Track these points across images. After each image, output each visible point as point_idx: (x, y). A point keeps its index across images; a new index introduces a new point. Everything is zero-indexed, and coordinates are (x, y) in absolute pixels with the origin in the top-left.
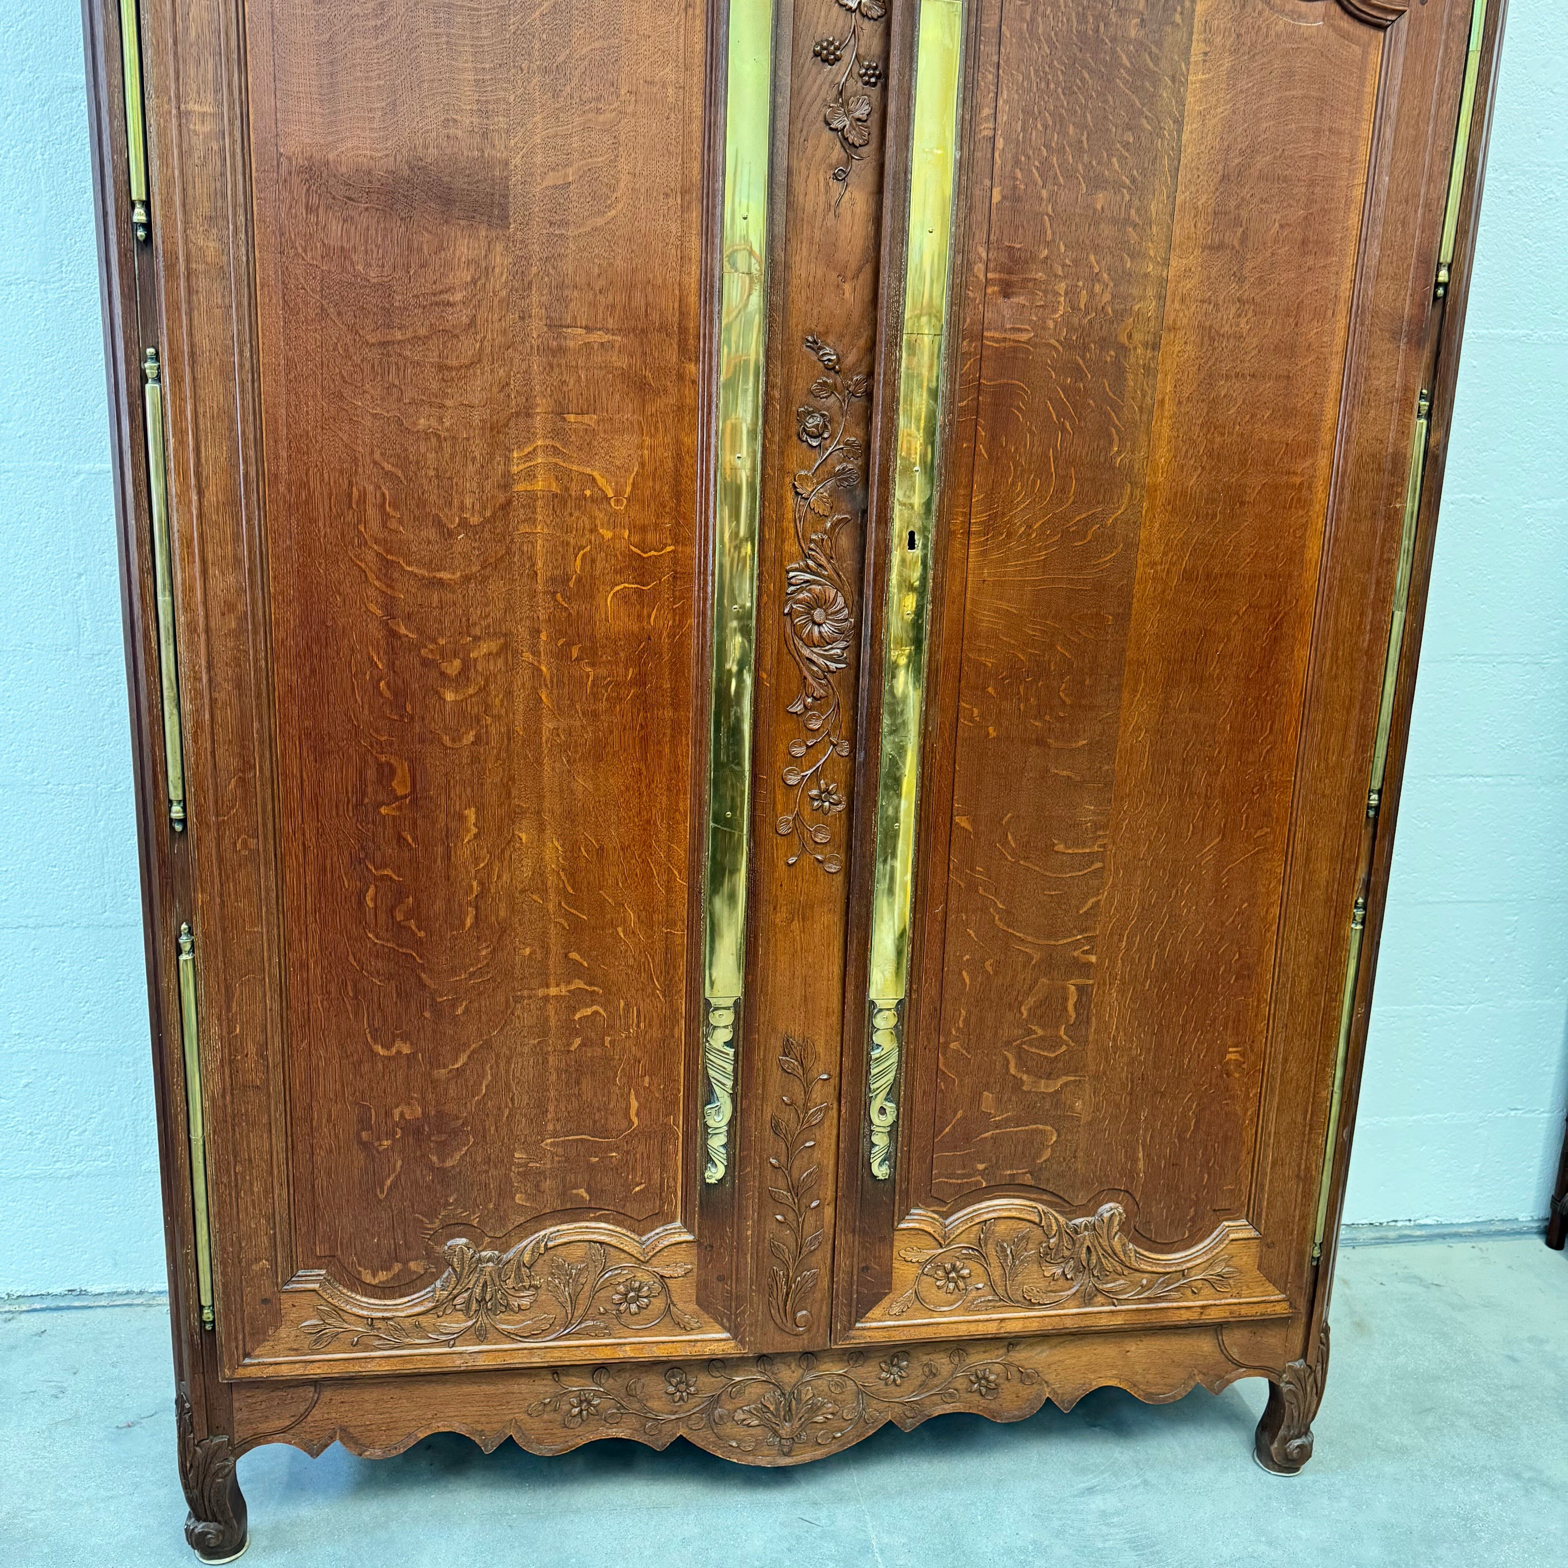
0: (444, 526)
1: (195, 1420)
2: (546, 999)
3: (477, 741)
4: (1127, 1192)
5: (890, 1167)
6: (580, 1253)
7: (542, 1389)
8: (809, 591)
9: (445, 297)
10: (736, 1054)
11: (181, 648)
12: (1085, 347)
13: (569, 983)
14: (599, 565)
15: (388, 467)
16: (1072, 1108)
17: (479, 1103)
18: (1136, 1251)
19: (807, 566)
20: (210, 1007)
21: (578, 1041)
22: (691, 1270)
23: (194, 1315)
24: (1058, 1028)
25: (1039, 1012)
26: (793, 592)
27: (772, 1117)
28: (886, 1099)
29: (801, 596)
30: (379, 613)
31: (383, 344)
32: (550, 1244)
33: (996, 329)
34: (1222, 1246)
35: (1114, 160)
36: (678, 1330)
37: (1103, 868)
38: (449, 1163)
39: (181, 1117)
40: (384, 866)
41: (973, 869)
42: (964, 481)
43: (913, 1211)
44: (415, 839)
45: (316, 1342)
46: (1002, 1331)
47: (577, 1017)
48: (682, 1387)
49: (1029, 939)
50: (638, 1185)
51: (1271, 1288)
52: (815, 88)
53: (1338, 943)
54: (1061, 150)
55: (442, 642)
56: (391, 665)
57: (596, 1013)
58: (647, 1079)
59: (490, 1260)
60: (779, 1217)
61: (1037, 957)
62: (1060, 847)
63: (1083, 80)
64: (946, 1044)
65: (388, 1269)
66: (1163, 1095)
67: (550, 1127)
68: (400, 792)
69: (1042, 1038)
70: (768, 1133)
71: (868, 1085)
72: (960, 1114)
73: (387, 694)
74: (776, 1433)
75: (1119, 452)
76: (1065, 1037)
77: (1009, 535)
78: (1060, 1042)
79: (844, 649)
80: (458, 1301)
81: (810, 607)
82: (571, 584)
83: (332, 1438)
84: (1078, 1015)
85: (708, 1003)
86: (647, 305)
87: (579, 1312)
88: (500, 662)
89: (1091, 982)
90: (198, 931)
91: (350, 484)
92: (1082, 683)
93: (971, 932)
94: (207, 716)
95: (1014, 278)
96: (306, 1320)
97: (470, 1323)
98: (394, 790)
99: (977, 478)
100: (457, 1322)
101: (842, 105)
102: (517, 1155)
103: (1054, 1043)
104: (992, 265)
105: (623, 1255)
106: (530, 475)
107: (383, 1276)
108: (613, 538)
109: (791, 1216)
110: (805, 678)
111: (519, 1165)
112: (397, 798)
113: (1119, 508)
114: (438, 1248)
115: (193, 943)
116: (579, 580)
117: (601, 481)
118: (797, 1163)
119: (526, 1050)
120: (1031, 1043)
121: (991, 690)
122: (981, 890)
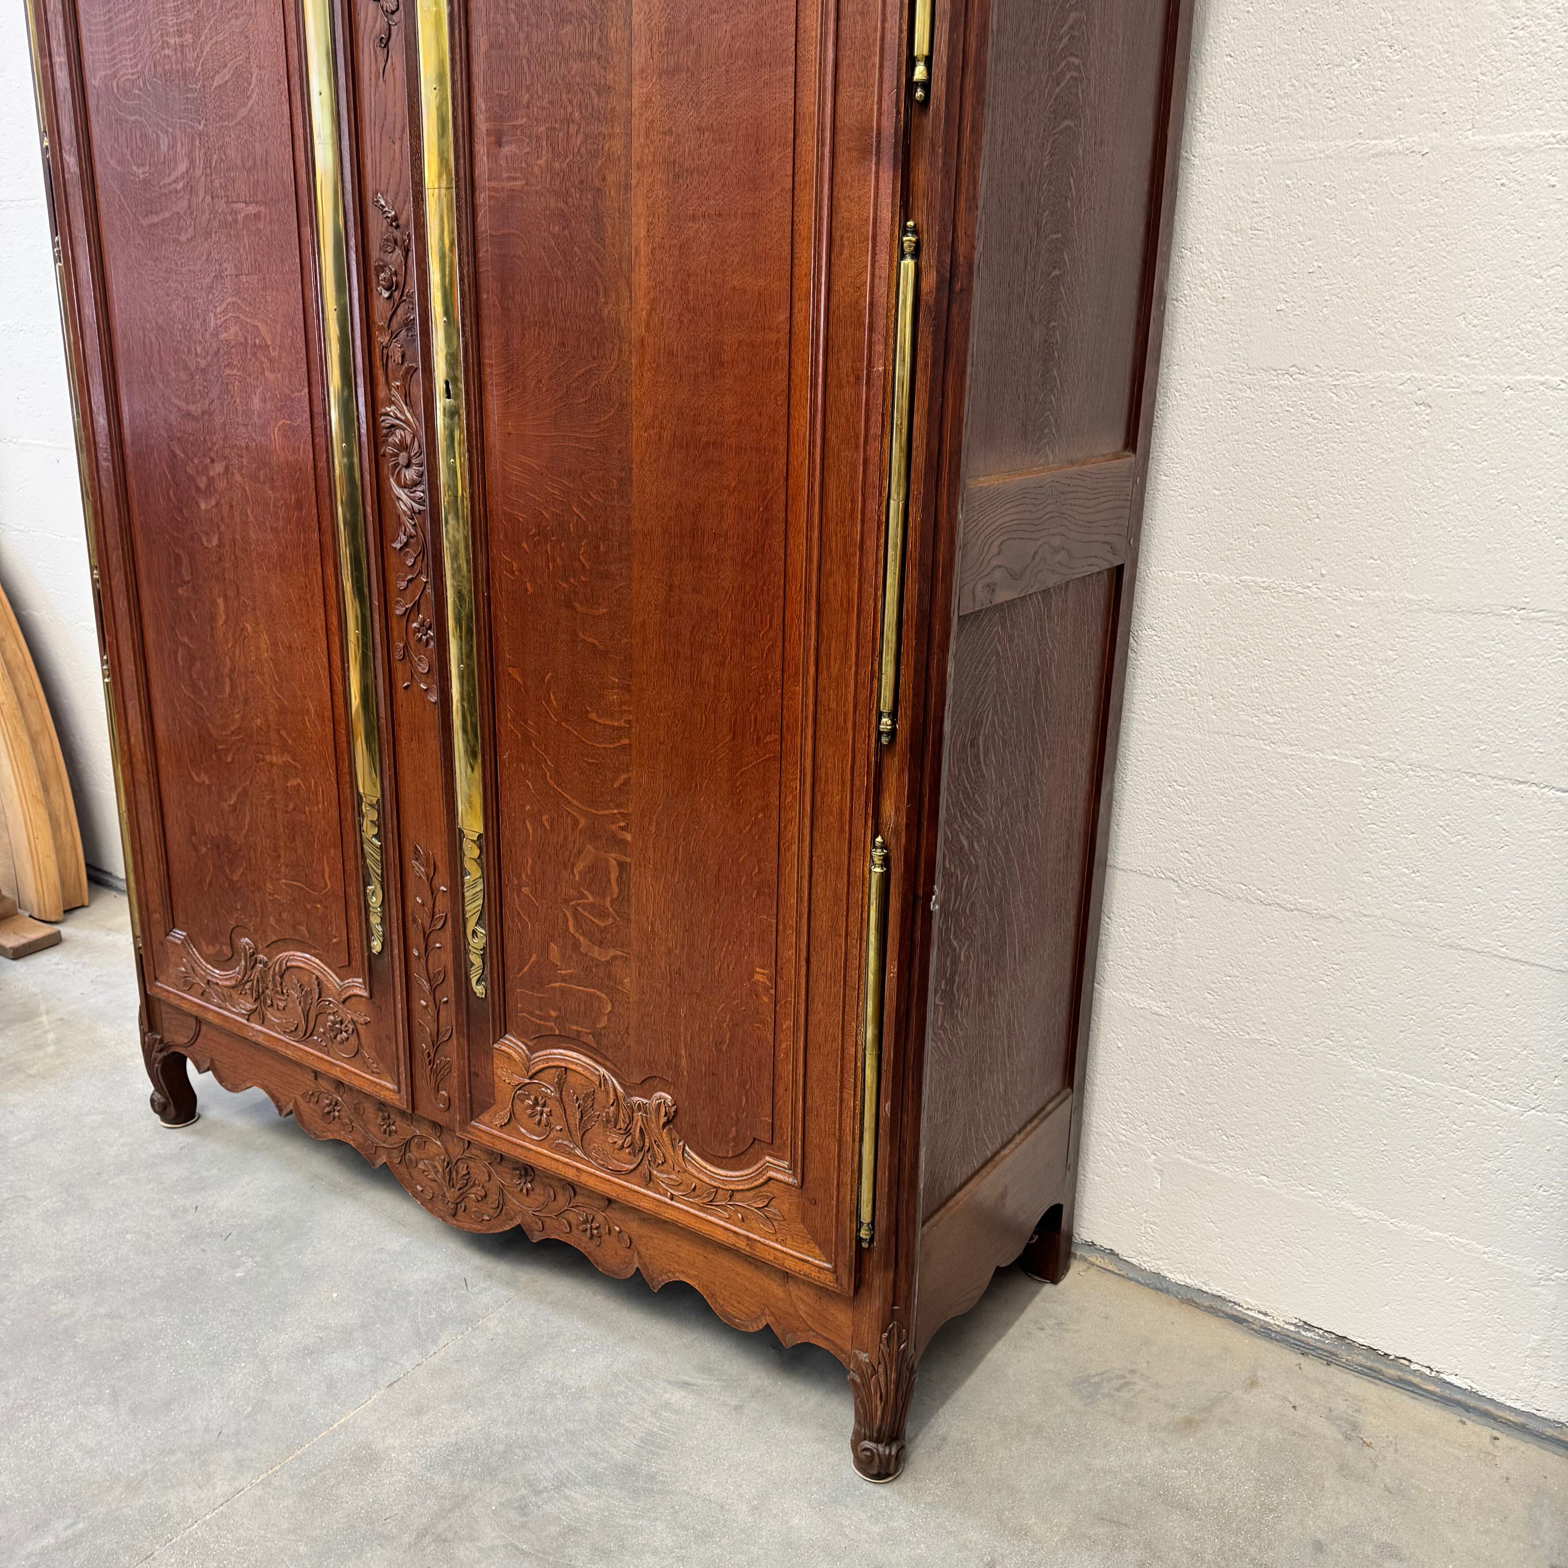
0: (189, 368)
2: (271, 764)
3: (219, 544)
4: (675, 1086)
5: (485, 988)
6: (305, 978)
7: (307, 1082)
8: (396, 435)
10: (381, 849)
13: (282, 755)
14: (268, 403)
16: (621, 983)
17: (245, 836)
19: (392, 411)
20: (119, 718)
21: (291, 805)
22: (370, 1023)
24: (604, 899)
25: (589, 878)
26: (386, 436)
27: (413, 912)
28: (479, 924)
29: (391, 439)
32: (291, 964)
33: (495, 179)
34: (763, 1180)
36: (365, 1069)
37: (630, 745)
38: (235, 878)
41: (526, 722)
43: (509, 1037)
45: (184, 984)
47: (290, 784)
48: (386, 1122)
49: (575, 802)
50: (334, 937)
51: (818, 1251)
55: (196, 462)
56: (174, 478)
57: (299, 785)
58: (331, 849)
59: (262, 963)
60: (425, 1003)
61: (582, 823)
62: (593, 716)
64: (520, 887)
65: (214, 945)
66: (698, 997)
67: (283, 870)
68: (186, 578)
69: (592, 905)
70: (410, 925)
71: (464, 905)
72: (534, 957)
73: (174, 500)
74: (445, 1194)
75: (606, 304)
76: (611, 909)
77: (525, 389)
78: (608, 914)
79: (422, 492)
80: (247, 987)
81: (397, 450)
82: (255, 418)
84: (621, 891)
85: (361, 796)
87: (311, 1027)
88: (225, 481)
89: (628, 860)
90: (109, 661)
92: (597, 547)
93: (529, 783)
97: (254, 1007)
98: (183, 576)
100: (249, 1003)
102: (268, 885)
103: (603, 913)
105: (329, 992)
106: (227, 327)
107: (212, 950)
108: (274, 381)
109: (432, 1006)
110: (400, 517)
111: (270, 894)
112: (185, 583)
113: (611, 364)
114: (235, 941)
115: (109, 671)
116: (258, 416)
117: (264, 332)
118: (431, 958)
119: (265, 802)
120: (584, 907)
121: (524, 545)
122: (534, 745)
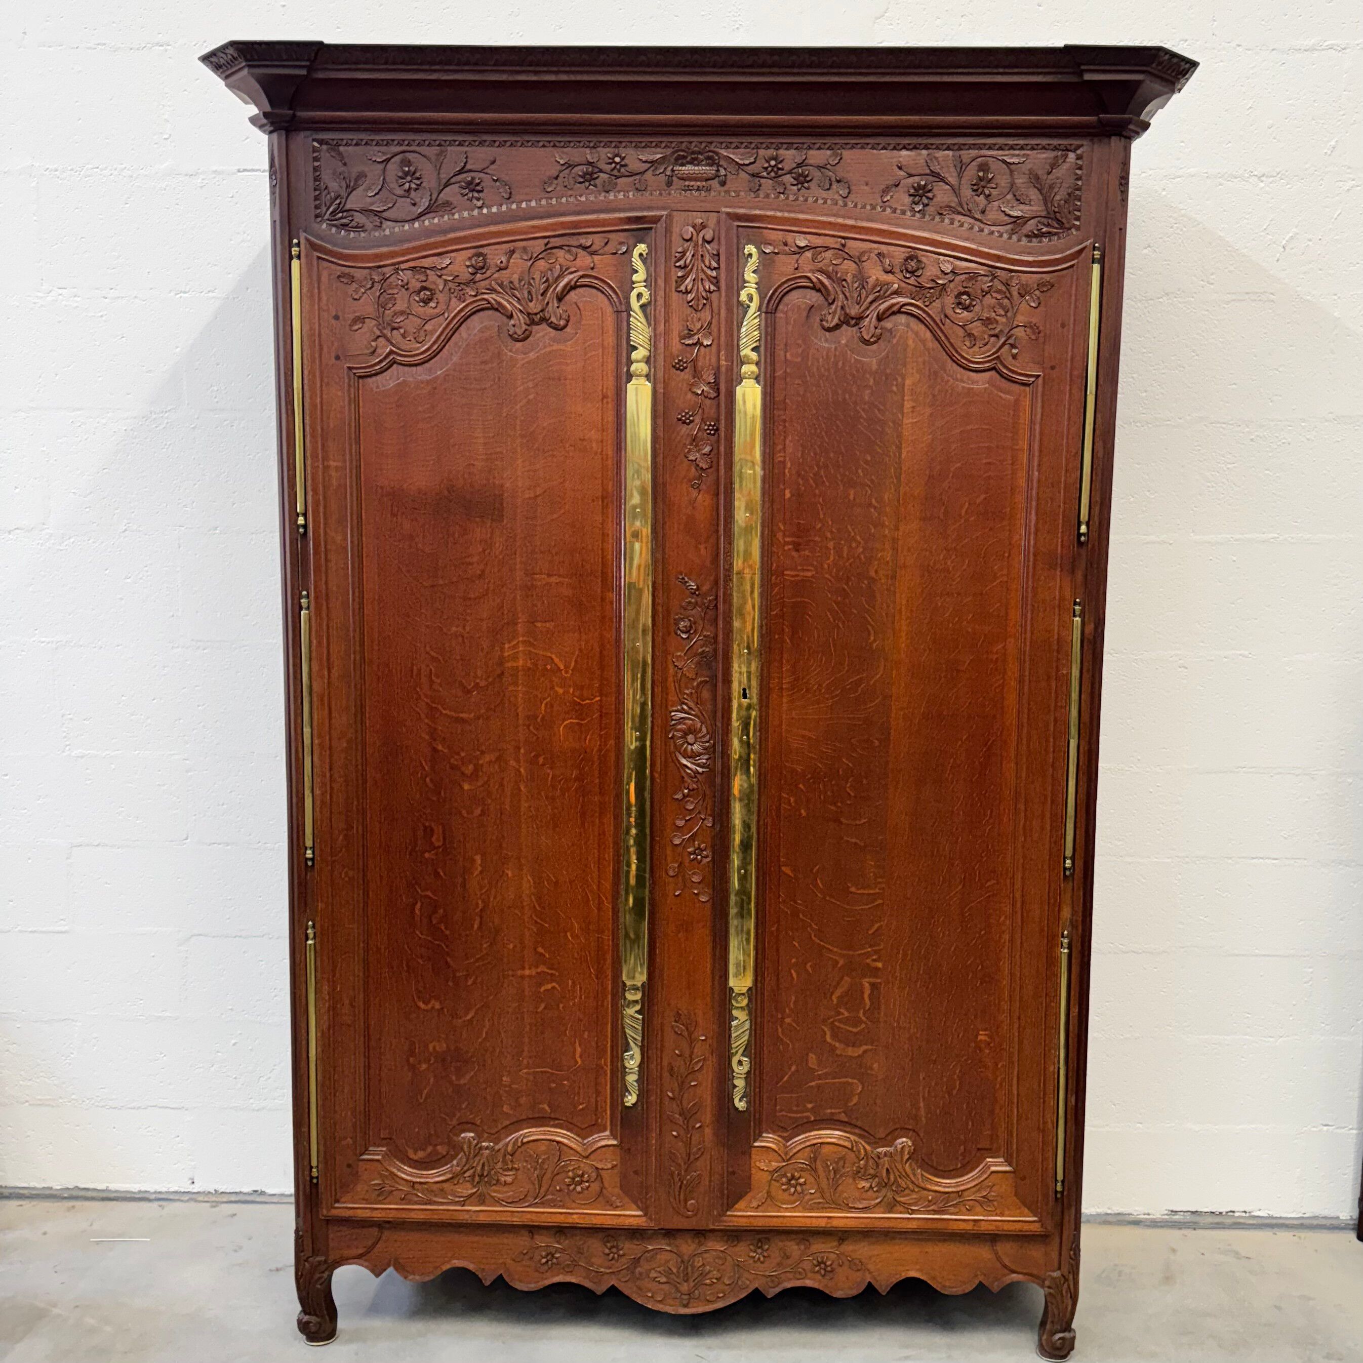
0: (465, 687)
1: (305, 1243)
2: (523, 977)
3: (483, 813)
4: (914, 1131)
5: (747, 1102)
6: (543, 1148)
7: (522, 1243)
8: (684, 724)
9: (468, 560)
10: (643, 1019)
11: (315, 759)
12: (848, 578)
13: (537, 967)
14: (556, 708)
15: (433, 653)
16: (872, 1069)
17: (481, 1044)
18: (922, 1175)
19: (683, 709)
20: (323, 973)
21: (543, 1006)
22: (616, 1166)
23: (307, 1173)
24: (858, 1012)
25: (845, 999)
26: (674, 725)
27: (670, 1064)
28: (743, 1055)
29: (679, 727)
30: (427, 737)
31: (432, 586)
32: (525, 1140)
33: (791, 570)
34: (985, 1176)
35: (860, 471)
36: (608, 1207)
37: (883, 904)
38: (462, 1082)
39: (304, 1042)
40: (427, 890)
41: (795, 902)
42: (778, 658)
43: (764, 1135)
44: (445, 874)
45: (379, 1195)
46: (829, 1225)
47: (543, 989)
48: (614, 1250)
49: (835, 950)
50: (581, 1104)
51: (1026, 1210)
52: (679, 437)
53: (1052, 962)
54: (826, 467)
55: (463, 754)
56: (432, 768)
57: (553, 988)
58: (586, 1033)
59: (487, 1148)
60: (675, 1133)
61: (841, 962)
62: (853, 889)
63: (837, 426)
64: (783, 1019)
65: (424, 1150)
66: (935, 1062)
67: (525, 1062)
68: (437, 844)
69: (848, 1018)
70: (666, 1074)
71: (730, 1044)
72: (793, 1068)
73: (431, 785)
74: (678, 1290)
75: (875, 641)
76: (864, 1018)
77: (808, 690)
78: (861, 1022)
79: (707, 759)
80: (467, 1174)
81: (685, 734)
82: (539, 720)
83: (389, 1266)
84: (872, 1003)
85: (624, 984)
86: (583, 560)
87: (543, 1189)
88: (496, 767)
89: (879, 981)
90: (318, 926)
91: (413, 665)
92: (861, 782)
93: (796, 944)
94: (328, 797)
95: (800, 540)
96: (373, 1180)
97: (475, 1190)
98: (432, 843)
99: (785, 656)
100: (467, 1190)
101: (696, 446)
102: (504, 1079)
103: (857, 1022)
104: (787, 533)
105: (572, 1152)
106: (515, 658)
107: (421, 1154)
108: (564, 693)
109: (682, 1132)
110: (683, 777)
111: (505, 1086)
112: (435, 848)
113: (877, 674)
114: (455, 1138)
115: (315, 933)
116: (543, 718)
117: (556, 660)
118: (686, 1095)
119: (510, 1010)
120: (840, 1021)
121: (801, 786)
122: (801, 916)
